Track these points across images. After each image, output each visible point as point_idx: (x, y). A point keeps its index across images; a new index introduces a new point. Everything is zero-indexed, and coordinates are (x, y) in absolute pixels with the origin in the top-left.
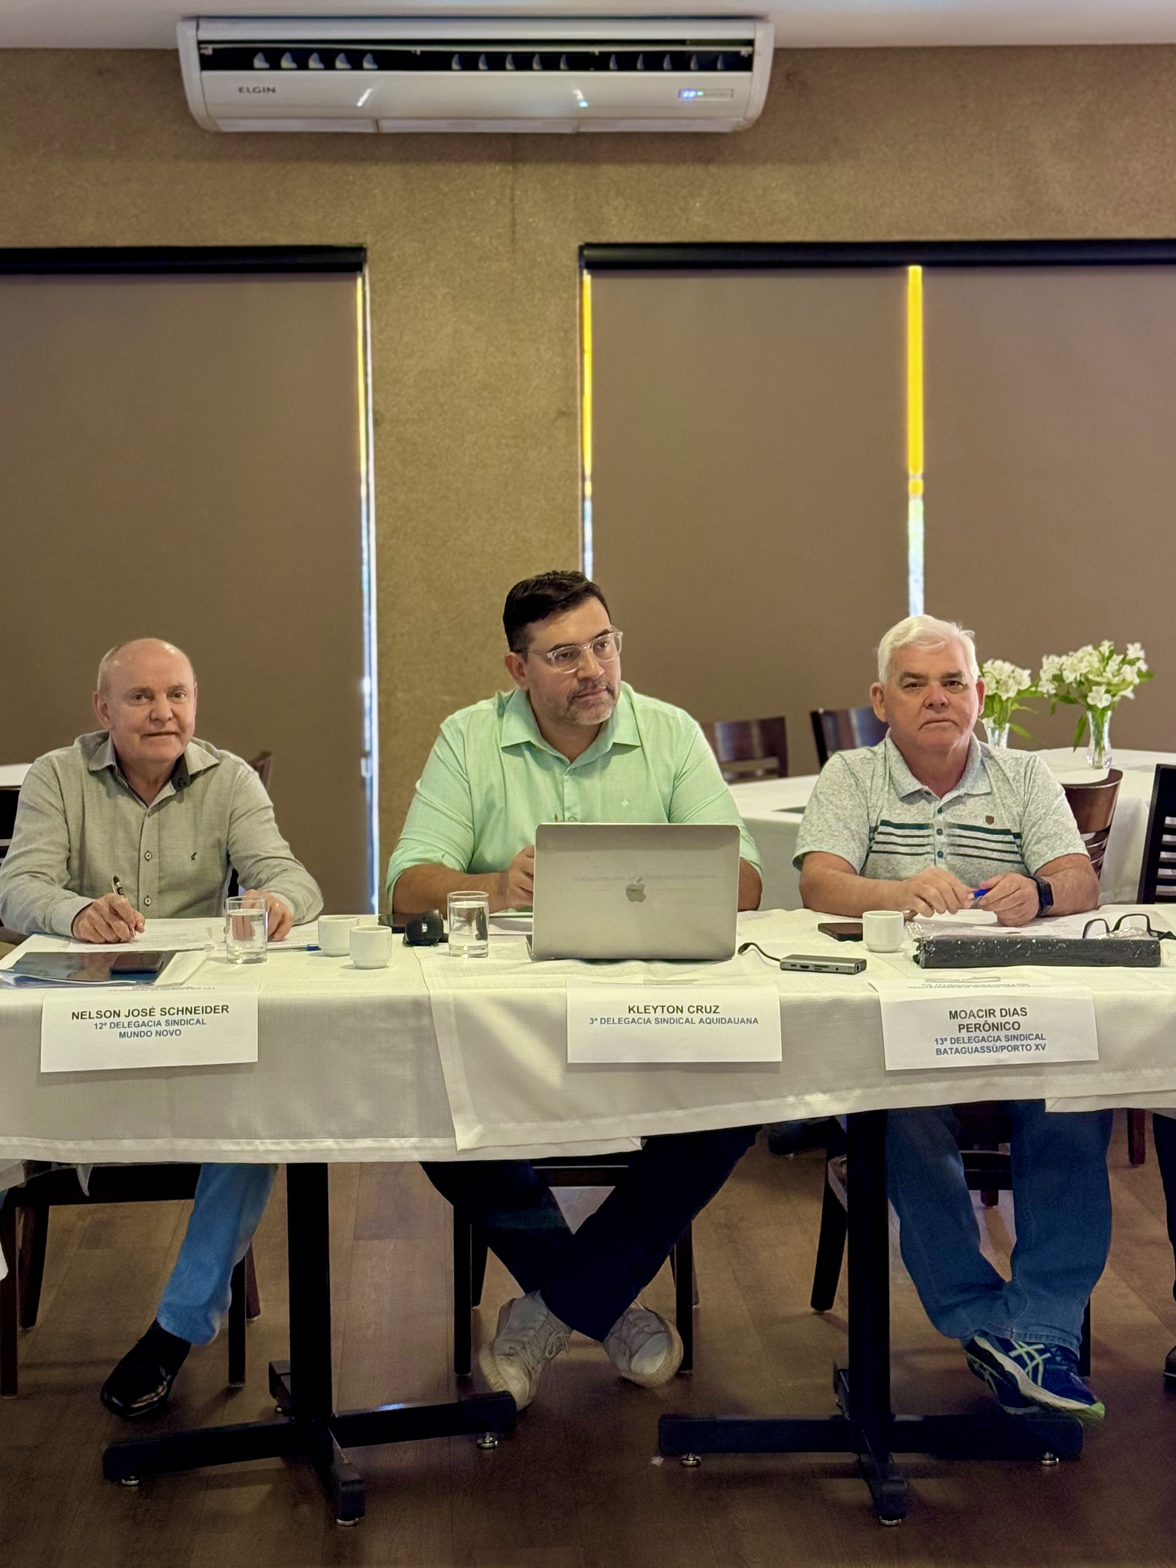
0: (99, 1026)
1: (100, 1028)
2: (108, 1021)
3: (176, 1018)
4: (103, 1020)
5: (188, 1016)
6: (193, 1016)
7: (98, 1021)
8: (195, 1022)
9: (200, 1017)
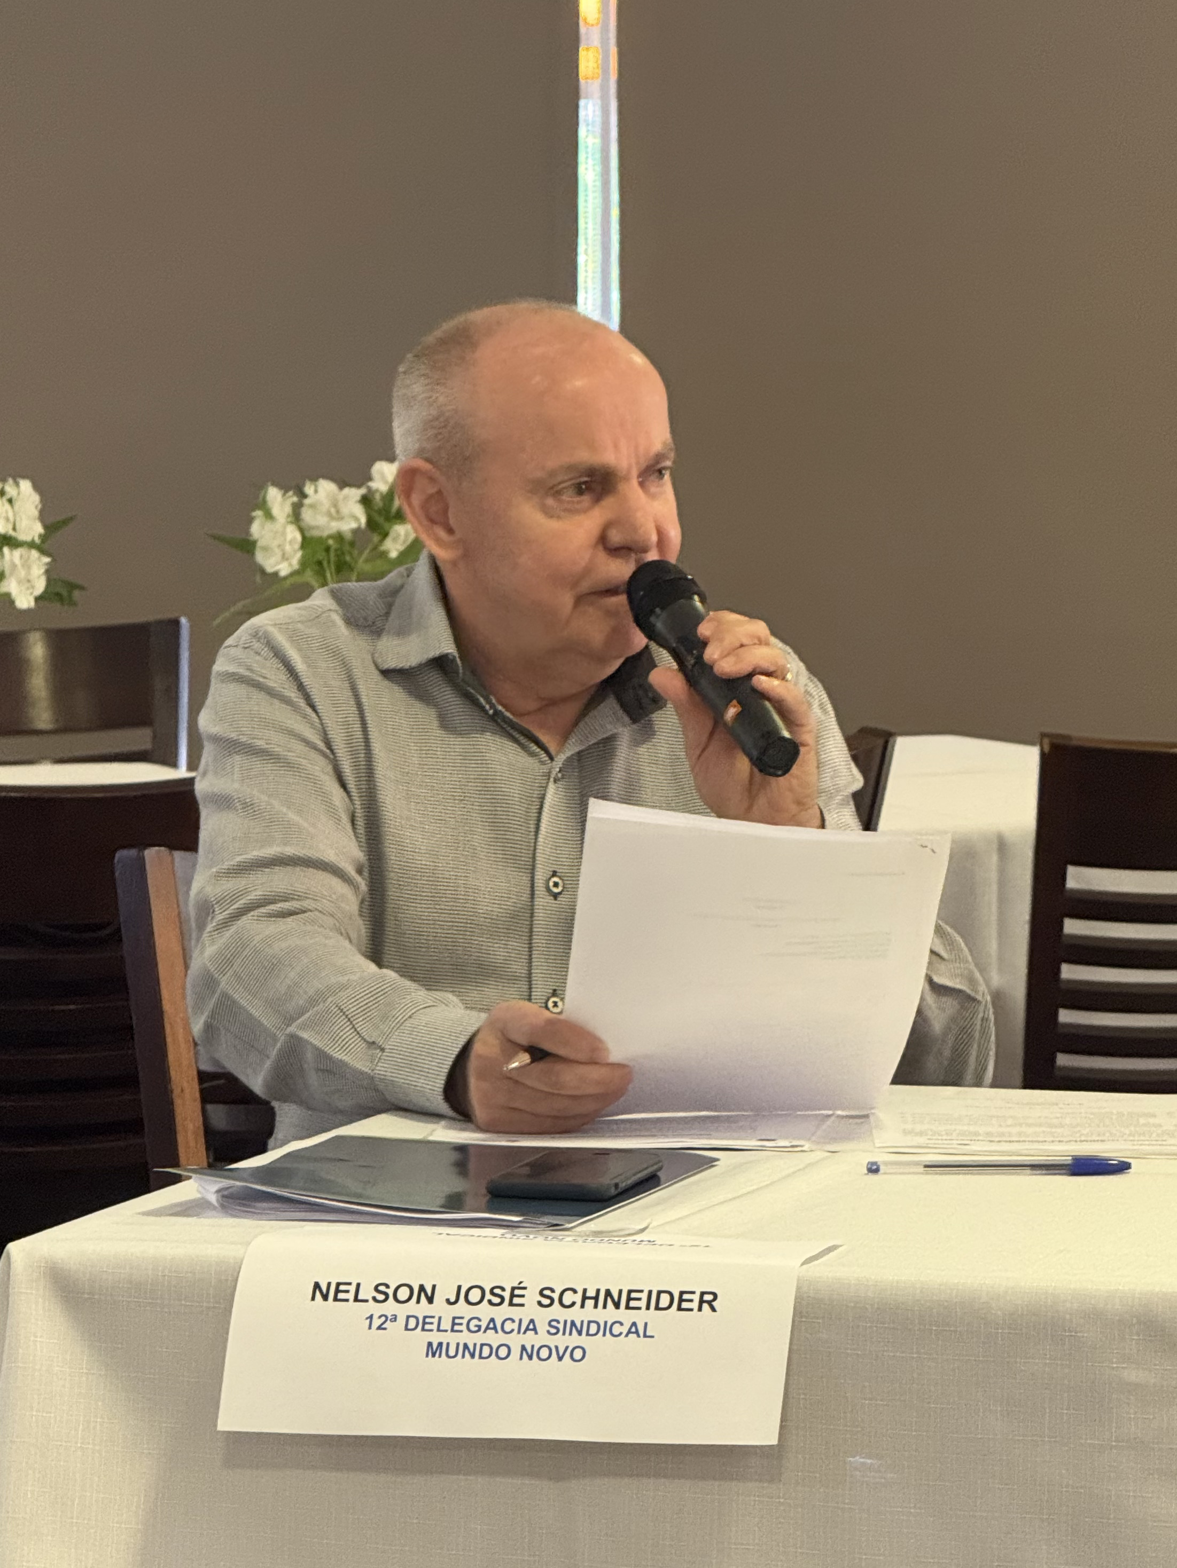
0: (377, 1322)
1: (379, 1328)
2: (402, 1311)
4: (390, 1307)
5: (609, 1314)
6: (622, 1314)
7: (373, 1308)
8: (625, 1330)
9: (640, 1317)
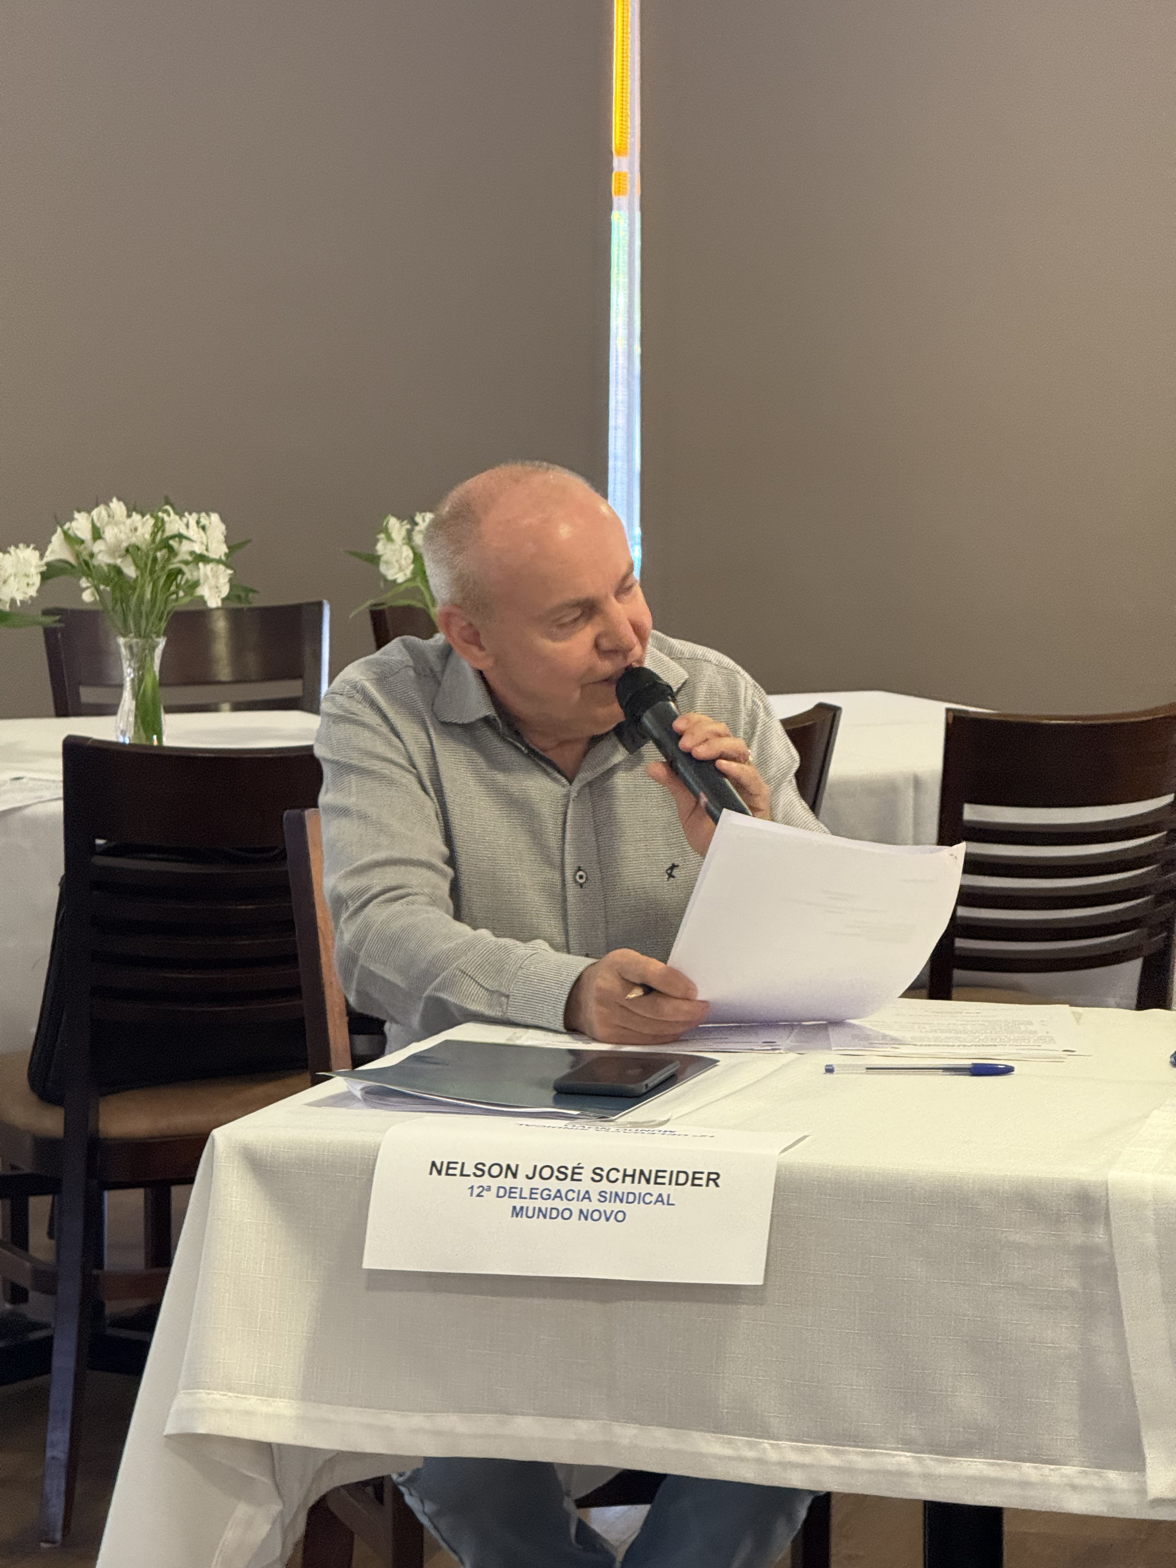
0: (476, 1191)
1: (479, 1195)
2: (494, 1183)
3: (619, 1188)
4: (486, 1180)
5: (642, 1188)
6: (652, 1188)
7: (473, 1181)
8: (654, 1199)
9: (665, 1190)
